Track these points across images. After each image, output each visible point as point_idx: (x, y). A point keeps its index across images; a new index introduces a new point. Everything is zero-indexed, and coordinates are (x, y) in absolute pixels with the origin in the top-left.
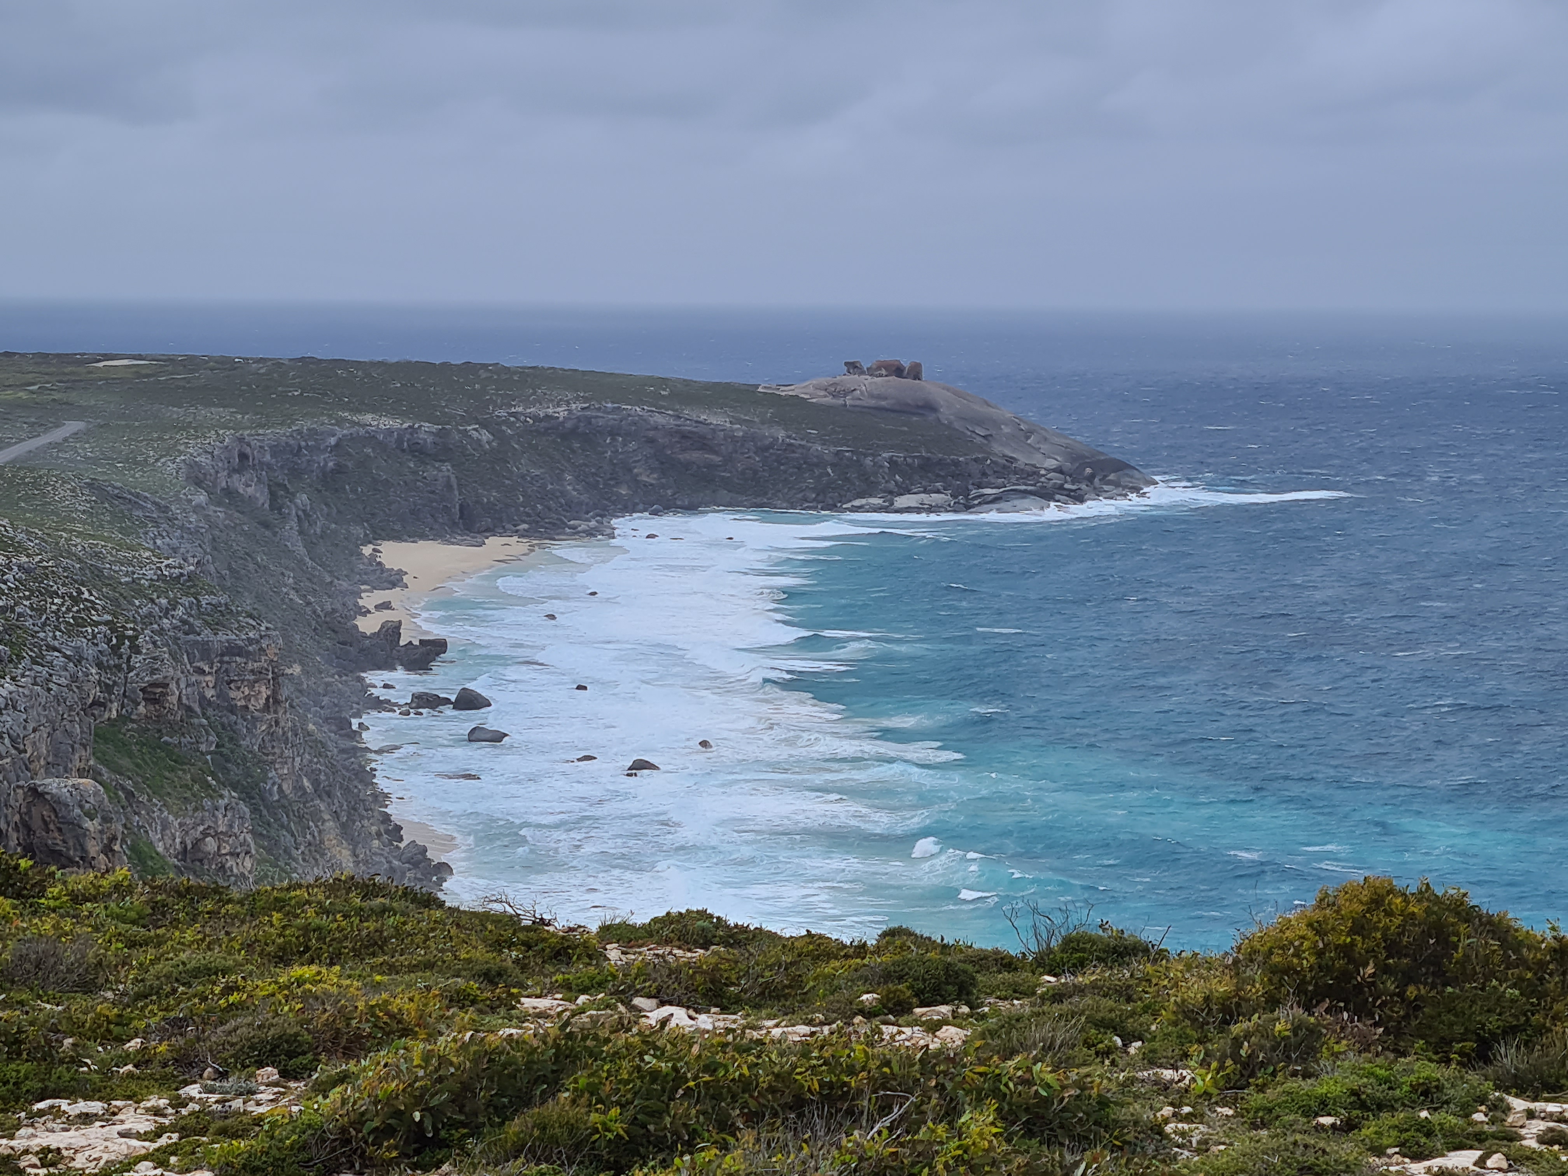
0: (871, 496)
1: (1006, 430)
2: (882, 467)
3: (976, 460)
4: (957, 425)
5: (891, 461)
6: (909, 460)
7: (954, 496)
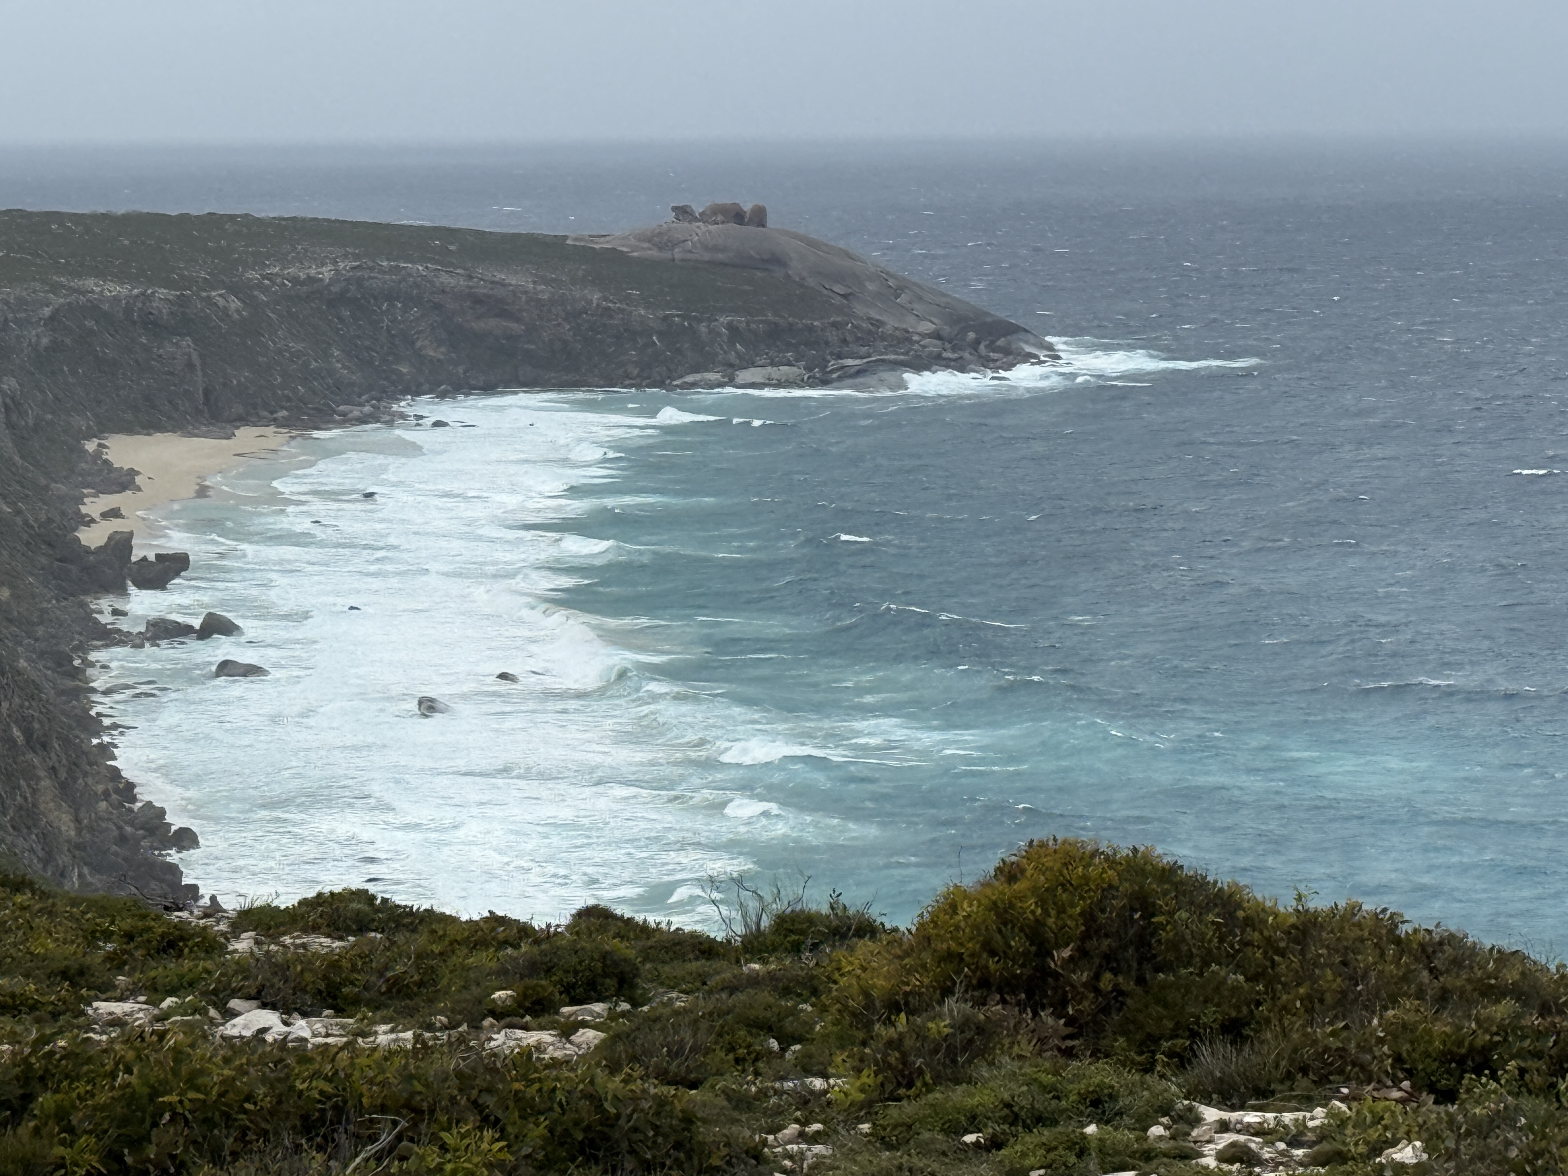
0: (707, 371)
1: (871, 287)
2: (719, 334)
3: (834, 325)
4: (811, 282)
5: (730, 326)
6: (753, 326)
7: (809, 369)
